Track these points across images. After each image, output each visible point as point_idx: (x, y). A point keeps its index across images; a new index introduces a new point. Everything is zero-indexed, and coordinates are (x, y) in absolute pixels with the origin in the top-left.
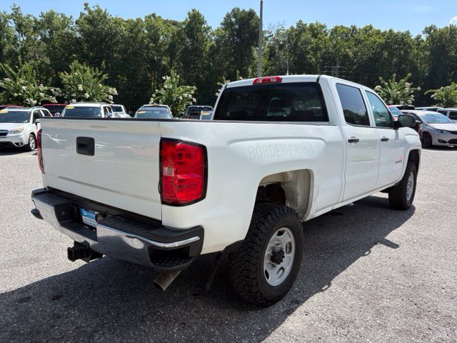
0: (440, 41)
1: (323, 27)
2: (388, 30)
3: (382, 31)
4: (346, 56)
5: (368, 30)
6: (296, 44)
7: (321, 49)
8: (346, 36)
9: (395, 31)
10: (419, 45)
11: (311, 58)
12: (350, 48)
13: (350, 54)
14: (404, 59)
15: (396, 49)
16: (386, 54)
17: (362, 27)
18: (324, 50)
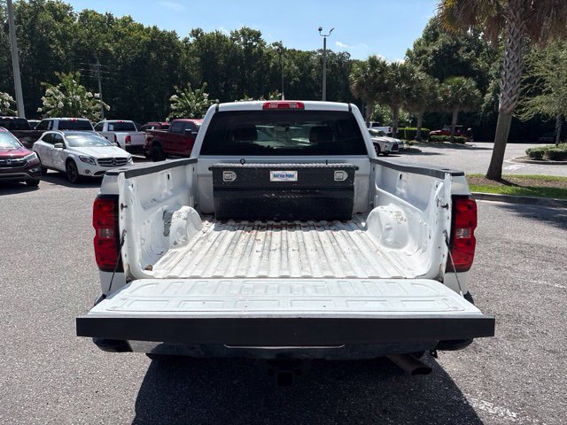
0: (208, 47)
1: (68, 8)
2: (152, 27)
3: (145, 26)
4: (106, 52)
5: (127, 21)
6: (32, 26)
7: (70, 39)
8: (102, 25)
9: (161, 29)
10: (187, 49)
11: (58, 50)
12: (108, 42)
13: (111, 49)
14: (174, 63)
15: (164, 51)
16: (153, 55)
17: (120, 17)
18: (75, 41)
